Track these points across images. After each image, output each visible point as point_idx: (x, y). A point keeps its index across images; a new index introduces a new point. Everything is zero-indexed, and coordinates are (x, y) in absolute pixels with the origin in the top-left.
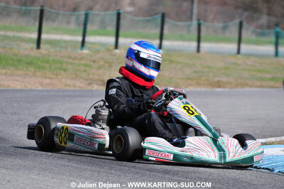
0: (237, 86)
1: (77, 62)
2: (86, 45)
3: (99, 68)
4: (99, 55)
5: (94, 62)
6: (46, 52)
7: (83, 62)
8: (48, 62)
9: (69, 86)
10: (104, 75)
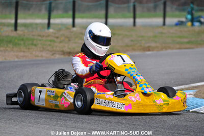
1: (44, 39)
2: (51, 26)
3: (61, 42)
4: (61, 33)
5: (57, 38)
7: (49, 38)
8: (23, 40)
10: (64, 46)
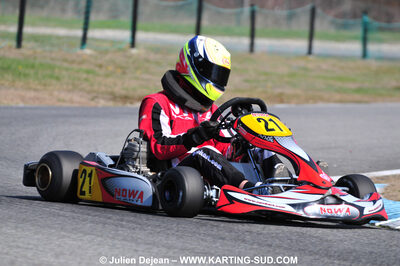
0: (307, 100)
1: (75, 67)
2: (88, 42)
3: (107, 76)
4: (108, 57)
5: (101, 66)
6: (30, 52)
7: (84, 67)
8: (33, 67)
9: (64, 101)
10: (115, 85)
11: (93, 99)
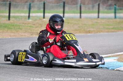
0: (97, 32)
1: (26, 25)
2: (30, 17)
3: (36, 27)
4: (36, 22)
5: (34, 25)
6: (13, 21)
7: (29, 25)
8: (13, 26)
9: (23, 36)
11: (31, 35)
